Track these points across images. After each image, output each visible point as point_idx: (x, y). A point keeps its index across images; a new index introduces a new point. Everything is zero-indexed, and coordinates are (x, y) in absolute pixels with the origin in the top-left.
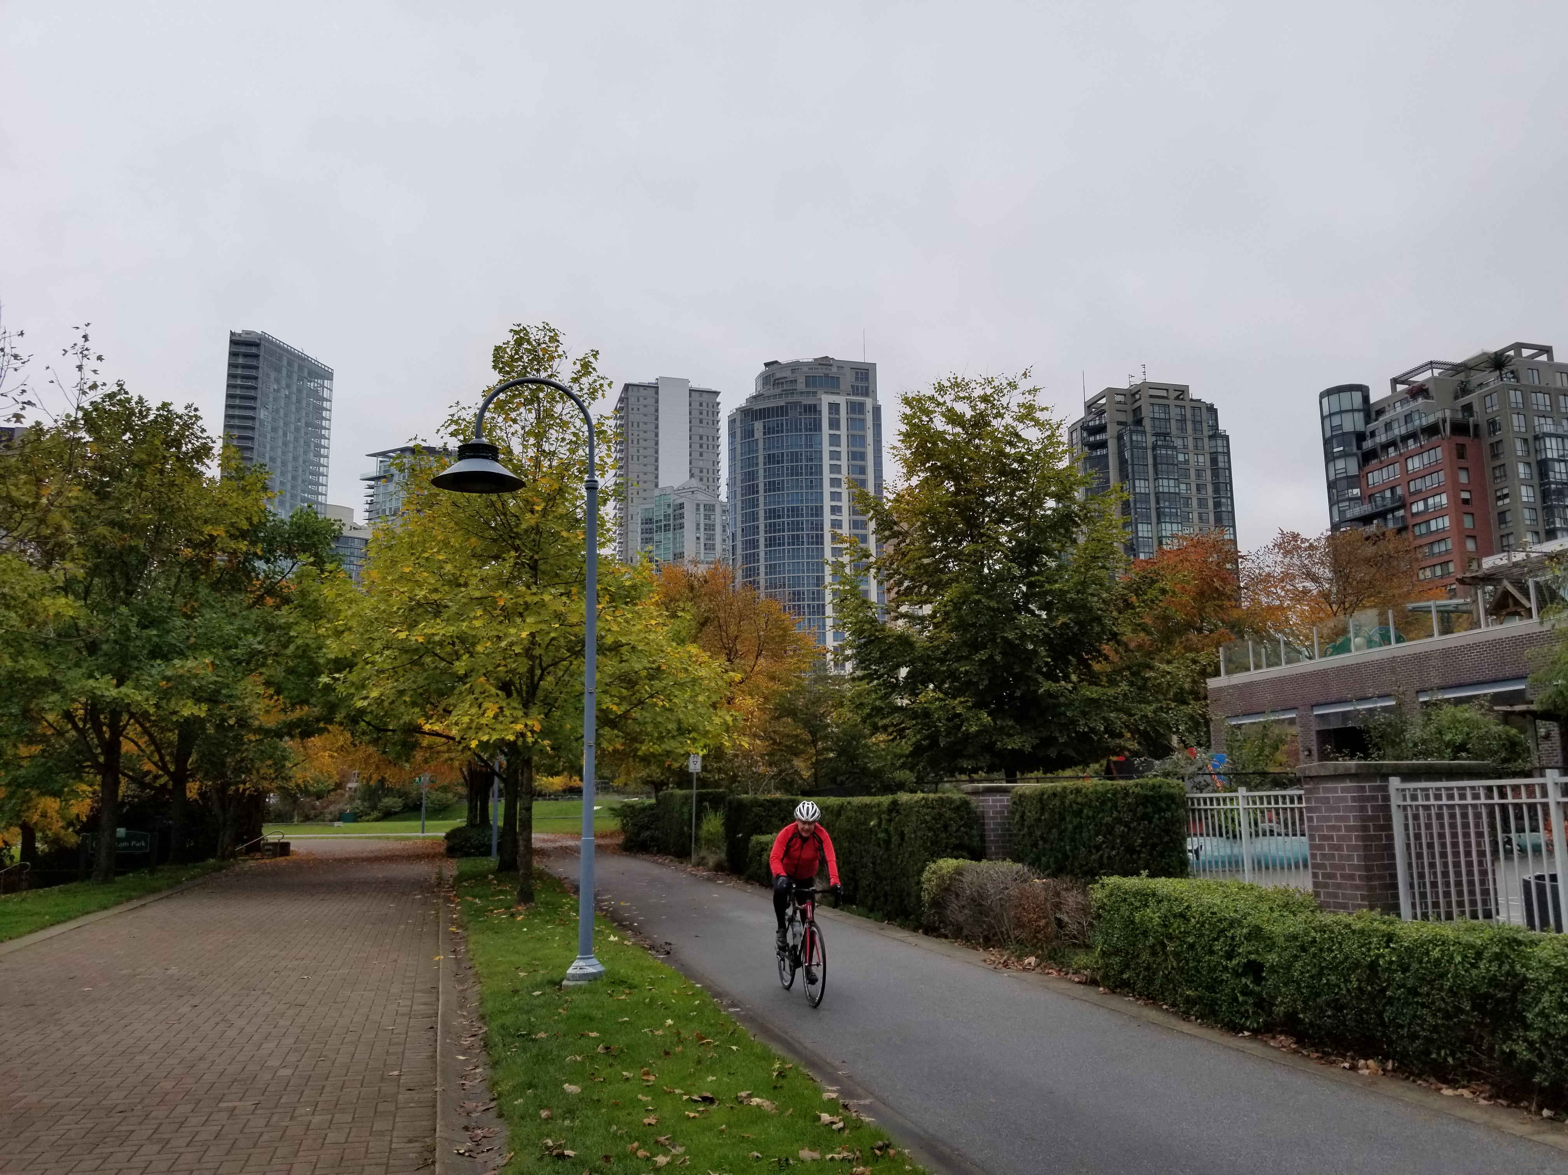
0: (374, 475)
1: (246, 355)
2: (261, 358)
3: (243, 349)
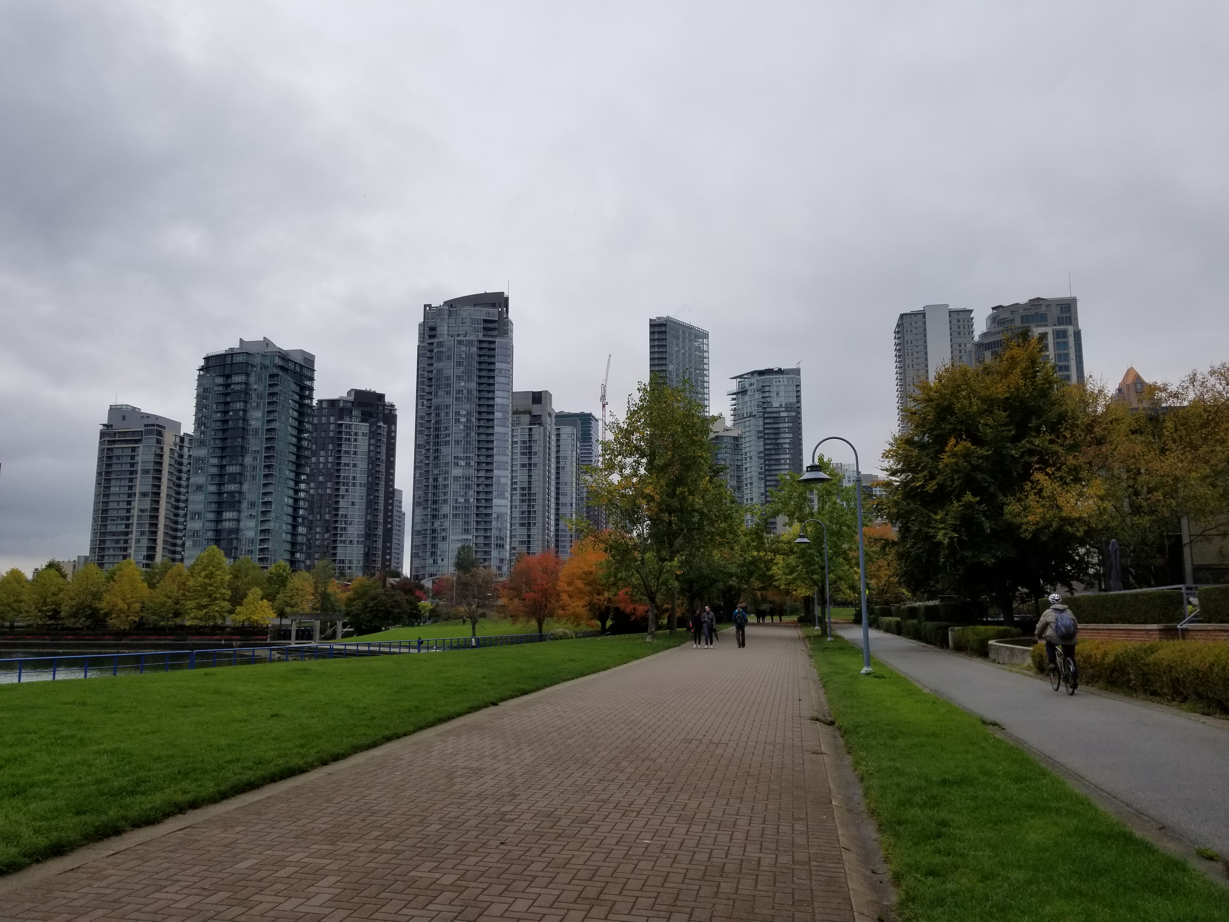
0: (735, 391)
1: (659, 332)
2: (668, 333)
3: (657, 329)
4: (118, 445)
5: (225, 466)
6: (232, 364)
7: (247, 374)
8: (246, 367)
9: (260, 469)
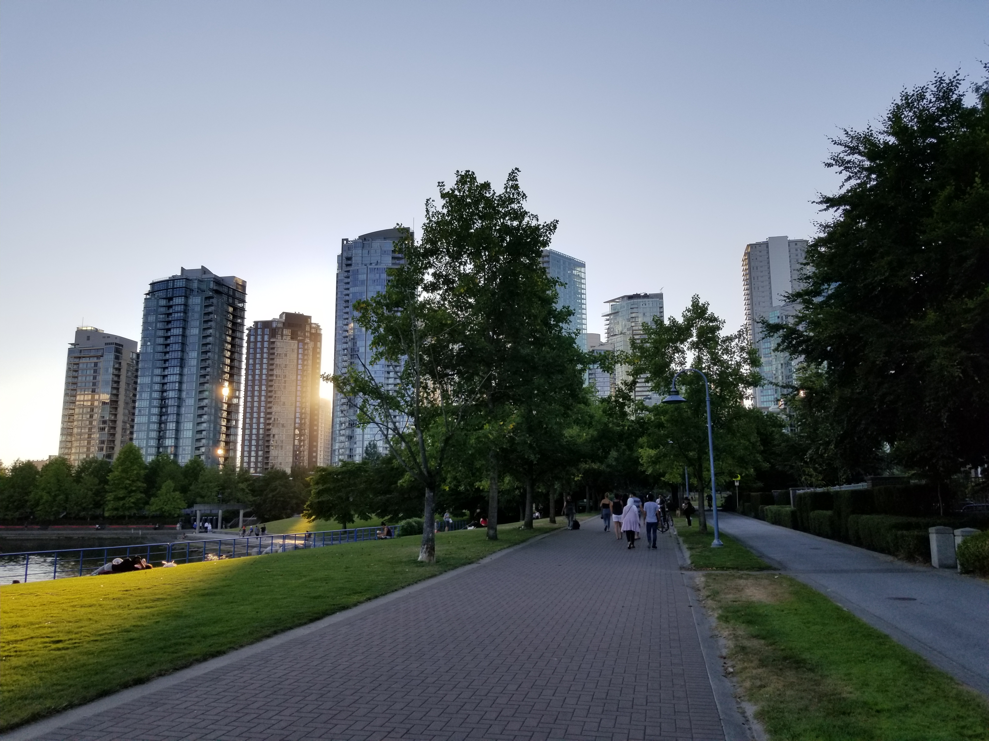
0: (609, 313)
2: (550, 263)
4: (83, 360)
5: (167, 376)
6: (173, 288)
7: (186, 297)
8: (186, 291)
9: (197, 378)
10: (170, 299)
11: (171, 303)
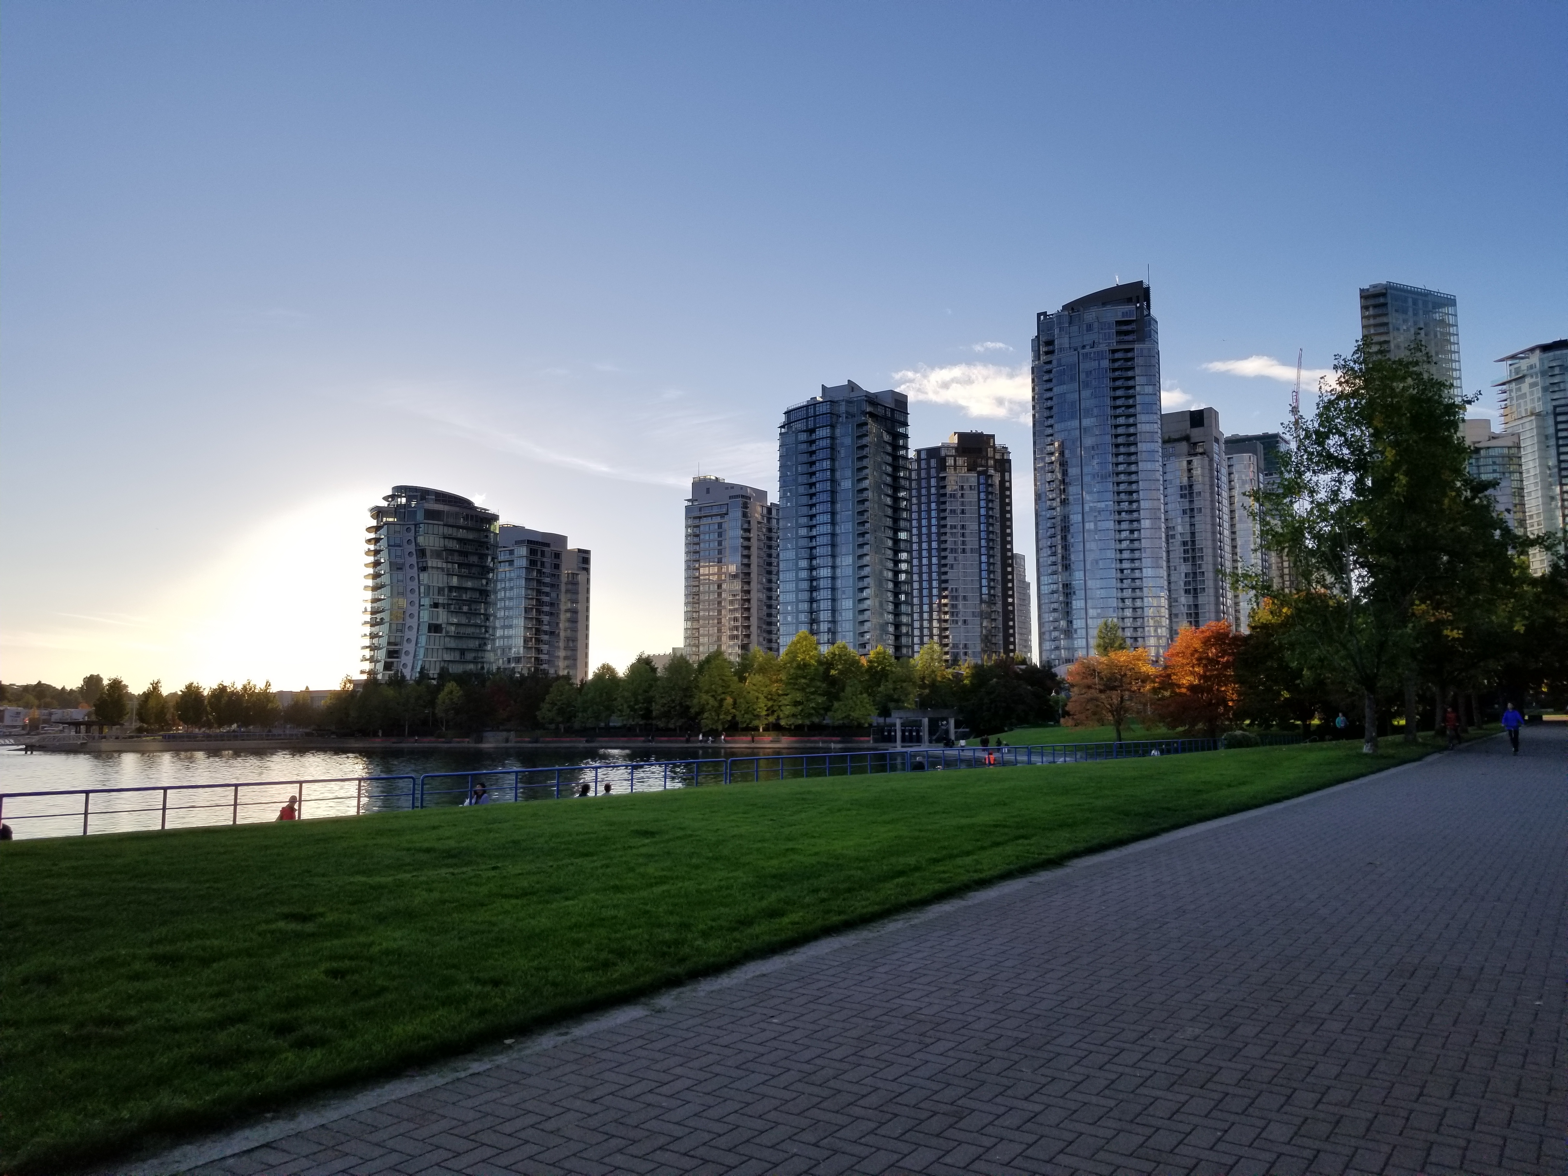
0: (1506, 379)
1: (1376, 306)
2: (1389, 306)
3: (1372, 302)
4: (704, 521)
5: (815, 537)
6: (815, 416)
7: (833, 427)
8: (831, 418)
9: (853, 538)
10: (812, 431)
11: (814, 437)
